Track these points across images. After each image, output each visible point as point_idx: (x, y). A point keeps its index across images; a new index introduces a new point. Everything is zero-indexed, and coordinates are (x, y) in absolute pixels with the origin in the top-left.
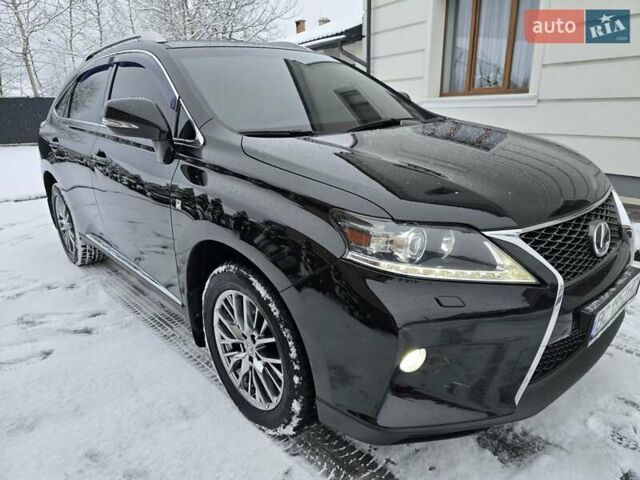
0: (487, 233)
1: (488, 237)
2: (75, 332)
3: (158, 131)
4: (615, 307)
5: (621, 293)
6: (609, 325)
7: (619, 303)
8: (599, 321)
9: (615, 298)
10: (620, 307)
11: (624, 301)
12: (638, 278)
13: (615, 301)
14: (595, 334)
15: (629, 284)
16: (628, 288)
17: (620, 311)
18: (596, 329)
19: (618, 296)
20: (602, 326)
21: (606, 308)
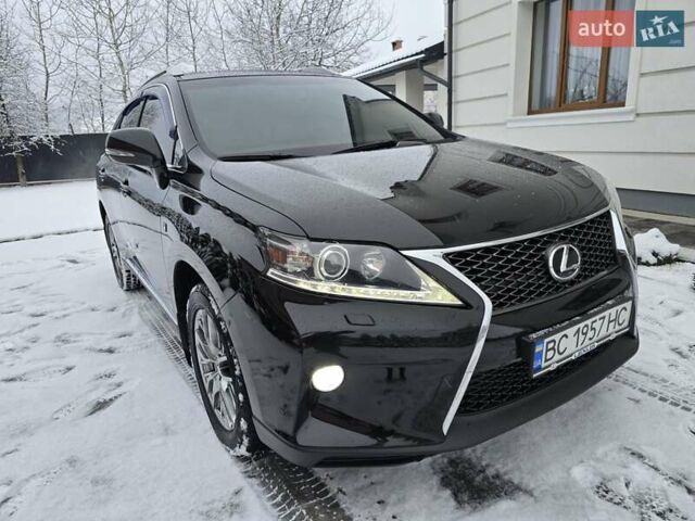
0: (404, 252)
1: (405, 256)
2: (101, 351)
3: (151, 159)
4: (582, 337)
5: (589, 322)
6: (573, 358)
7: (590, 334)
8: (547, 350)
9: (575, 328)
10: (595, 339)
11: (603, 333)
12: (625, 309)
13: (578, 331)
14: (544, 365)
15: (606, 313)
16: (604, 318)
17: (596, 344)
18: (546, 360)
19: (581, 325)
20: (557, 357)
21: (557, 337)
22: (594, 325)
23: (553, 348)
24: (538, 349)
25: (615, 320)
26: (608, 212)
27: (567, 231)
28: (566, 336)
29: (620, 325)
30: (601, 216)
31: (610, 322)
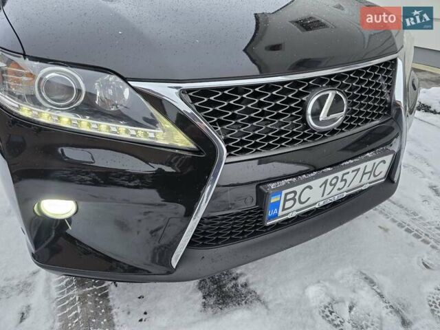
4: (329, 188)
5: (339, 174)
6: (317, 206)
7: (340, 184)
8: (286, 200)
9: (323, 180)
10: (345, 189)
11: (356, 183)
12: (384, 162)
13: (325, 183)
14: (280, 213)
15: (362, 166)
16: (358, 170)
17: (345, 194)
18: (284, 209)
19: (330, 177)
20: (298, 206)
21: (298, 189)
22: (345, 177)
23: (293, 199)
24: (273, 200)
25: (370, 172)
26: (395, 60)
27: (339, 77)
28: (310, 187)
29: (375, 176)
30: (386, 64)
31: (364, 174)
